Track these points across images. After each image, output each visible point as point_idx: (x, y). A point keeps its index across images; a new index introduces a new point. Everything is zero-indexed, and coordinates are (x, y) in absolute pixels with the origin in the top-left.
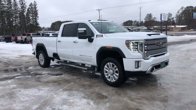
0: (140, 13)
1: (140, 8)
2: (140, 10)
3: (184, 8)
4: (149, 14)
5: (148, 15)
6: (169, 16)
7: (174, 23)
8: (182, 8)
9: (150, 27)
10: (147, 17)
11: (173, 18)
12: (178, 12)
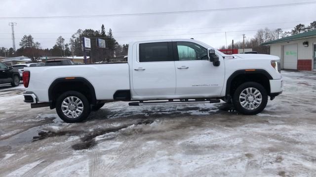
0: (13, 34)
1: (11, 24)
2: (13, 28)
3: (82, 32)
4: (28, 36)
5: (25, 37)
6: (61, 42)
7: (68, 53)
8: (79, 31)
9: (36, 59)
10: (24, 42)
11: (66, 45)
12: (73, 37)
